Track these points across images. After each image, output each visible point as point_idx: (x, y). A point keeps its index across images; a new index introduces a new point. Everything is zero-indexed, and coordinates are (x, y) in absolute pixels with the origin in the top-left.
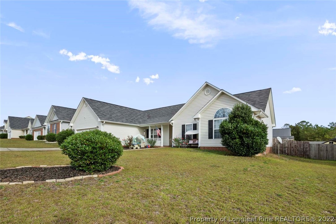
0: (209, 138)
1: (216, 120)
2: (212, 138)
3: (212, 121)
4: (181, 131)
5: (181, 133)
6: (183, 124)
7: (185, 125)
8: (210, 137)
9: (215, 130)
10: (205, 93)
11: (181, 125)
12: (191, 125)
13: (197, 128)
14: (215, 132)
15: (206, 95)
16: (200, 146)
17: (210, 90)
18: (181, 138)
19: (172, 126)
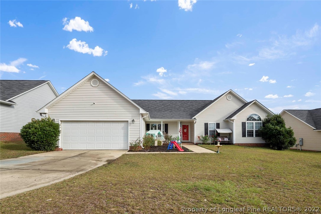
0: (243, 137)
1: (248, 123)
2: (246, 137)
3: (245, 123)
4: (204, 129)
5: (204, 130)
6: (206, 122)
7: (207, 124)
8: (244, 135)
9: (247, 130)
10: (227, 98)
11: (204, 123)
12: (214, 124)
13: (220, 127)
14: (248, 132)
15: (228, 100)
16: (234, 143)
17: (232, 96)
18: (204, 135)
19: (195, 123)
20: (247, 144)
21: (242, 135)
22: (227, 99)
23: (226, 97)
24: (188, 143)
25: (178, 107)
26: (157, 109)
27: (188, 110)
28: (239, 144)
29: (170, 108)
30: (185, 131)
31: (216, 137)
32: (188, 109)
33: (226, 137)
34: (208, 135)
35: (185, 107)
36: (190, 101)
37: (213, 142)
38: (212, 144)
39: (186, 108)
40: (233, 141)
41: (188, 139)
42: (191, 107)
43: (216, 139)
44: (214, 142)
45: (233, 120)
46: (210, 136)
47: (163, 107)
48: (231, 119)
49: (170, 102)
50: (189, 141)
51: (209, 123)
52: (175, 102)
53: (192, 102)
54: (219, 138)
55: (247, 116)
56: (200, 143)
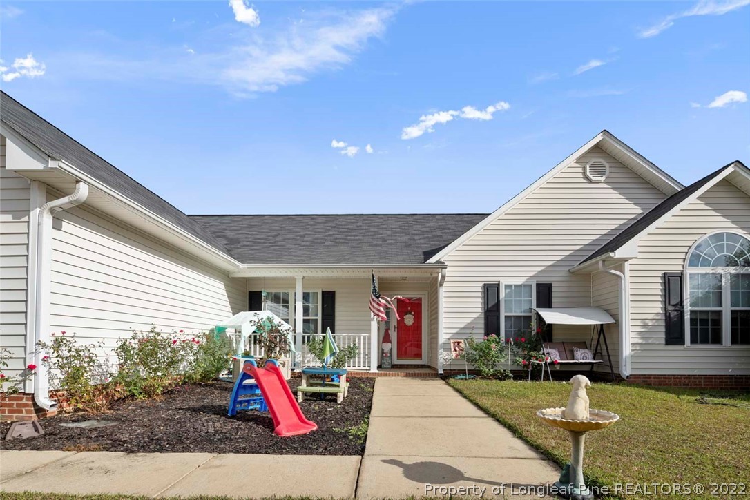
0: (668, 343)
1: (697, 275)
2: (682, 343)
3: (680, 276)
4: (483, 311)
6: (492, 280)
9: (692, 312)
10: (588, 174)
11: (481, 284)
12: (527, 289)
13: (554, 300)
14: (693, 321)
15: (591, 181)
16: (626, 372)
17: (607, 166)
18: (482, 336)
19: (441, 285)
20: (688, 377)
21: (663, 336)
22: (586, 178)
23: (581, 170)
24: (417, 371)
25: (389, 233)
26: (305, 239)
27: (422, 241)
28: (649, 377)
29: (355, 236)
30: (409, 320)
31: (536, 347)
32: (424, 238)
33: (583, 345)
34: (498, 335)
35: (414, 234)
36: (437, 217)
37: (520, 368)
38: (518, 376)
39: (416, 237)
40: (618, 362)
41: (419, 356)
42: (438, 233)
43: (534, 353)
44: (525, 366)
45: (620, 264)
46: (507, 341)
47: (331, 233)
48: (612, 254)
49: (364, 220)
50: (424, 361)
51: (504, 282)
52: (381, 220)
53: (444, 219)
54: (550, 351)
55: (690, 243)
56: (462, 372)
